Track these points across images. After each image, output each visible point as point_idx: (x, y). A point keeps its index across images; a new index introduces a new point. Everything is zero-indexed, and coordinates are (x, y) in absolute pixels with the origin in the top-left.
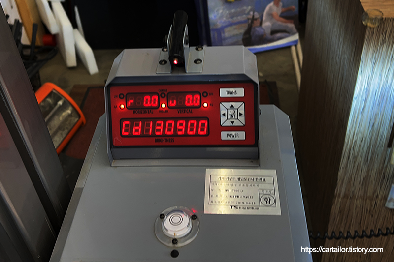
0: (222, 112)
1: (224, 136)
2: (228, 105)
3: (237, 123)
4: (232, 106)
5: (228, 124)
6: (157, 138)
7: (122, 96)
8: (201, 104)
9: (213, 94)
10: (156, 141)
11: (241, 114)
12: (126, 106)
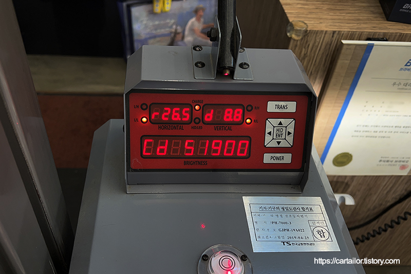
0: (267, 131)
1: (267, 158)
2: (275, 122)
3: (284, 144)
4: (280, 123)
5: (274, 144)
6: (186, 160)
7: (144, 107)
8: (244, 120)
9: (258, 108)
10: (185, 163)
11: (289, 133)
12: (149, 119)
